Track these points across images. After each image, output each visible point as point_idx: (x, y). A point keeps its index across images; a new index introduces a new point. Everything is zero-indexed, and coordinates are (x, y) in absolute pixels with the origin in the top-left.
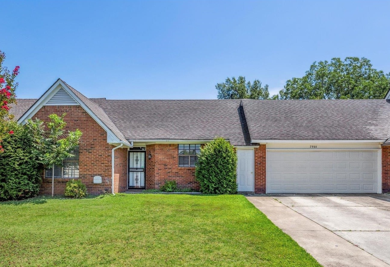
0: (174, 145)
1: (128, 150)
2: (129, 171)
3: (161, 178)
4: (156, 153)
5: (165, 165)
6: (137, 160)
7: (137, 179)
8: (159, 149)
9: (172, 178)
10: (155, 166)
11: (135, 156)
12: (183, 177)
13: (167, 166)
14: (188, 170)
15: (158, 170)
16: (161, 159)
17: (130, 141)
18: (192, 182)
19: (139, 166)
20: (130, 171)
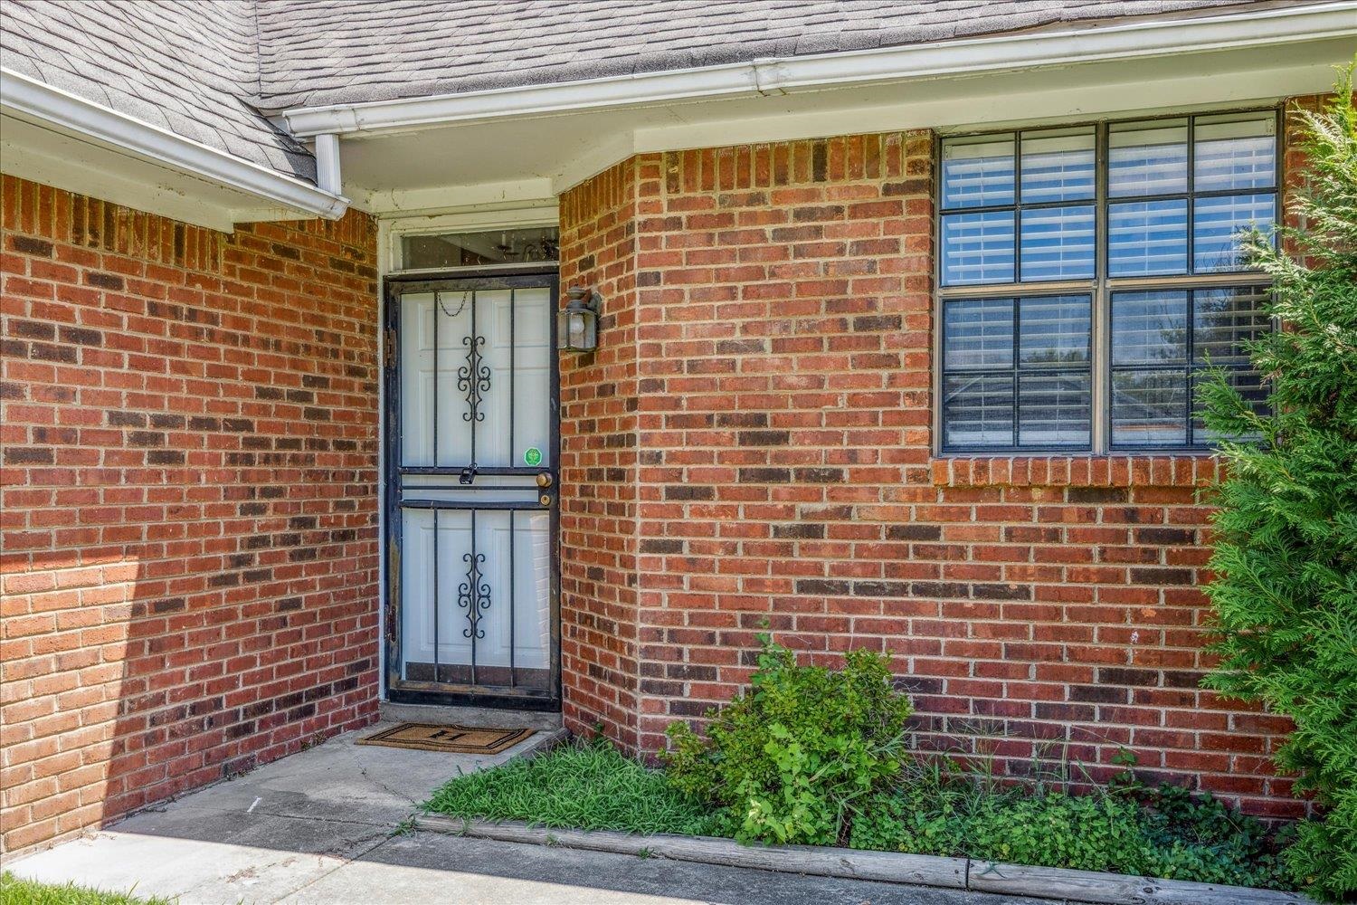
0: (868, 150)
1: (389, 260)
2: (394, 504)
3: (707, 602)
4: (644, 280)
5: (758, 432)
6: (474, 380)
7: (474, 597)
8: (676, 223)
9: (850, 607)
10: (631, 440)
11: (455, 330)
12: (1001, 593)
13: (781, 438)
14: (1080, 494)
15: (672, 494)
16: (702, 348)
17: (298, 123)
18: (1132, 678)
19: (493, 450)
20: (408, 495)
